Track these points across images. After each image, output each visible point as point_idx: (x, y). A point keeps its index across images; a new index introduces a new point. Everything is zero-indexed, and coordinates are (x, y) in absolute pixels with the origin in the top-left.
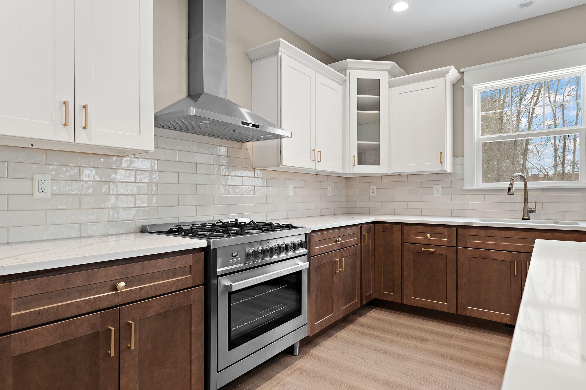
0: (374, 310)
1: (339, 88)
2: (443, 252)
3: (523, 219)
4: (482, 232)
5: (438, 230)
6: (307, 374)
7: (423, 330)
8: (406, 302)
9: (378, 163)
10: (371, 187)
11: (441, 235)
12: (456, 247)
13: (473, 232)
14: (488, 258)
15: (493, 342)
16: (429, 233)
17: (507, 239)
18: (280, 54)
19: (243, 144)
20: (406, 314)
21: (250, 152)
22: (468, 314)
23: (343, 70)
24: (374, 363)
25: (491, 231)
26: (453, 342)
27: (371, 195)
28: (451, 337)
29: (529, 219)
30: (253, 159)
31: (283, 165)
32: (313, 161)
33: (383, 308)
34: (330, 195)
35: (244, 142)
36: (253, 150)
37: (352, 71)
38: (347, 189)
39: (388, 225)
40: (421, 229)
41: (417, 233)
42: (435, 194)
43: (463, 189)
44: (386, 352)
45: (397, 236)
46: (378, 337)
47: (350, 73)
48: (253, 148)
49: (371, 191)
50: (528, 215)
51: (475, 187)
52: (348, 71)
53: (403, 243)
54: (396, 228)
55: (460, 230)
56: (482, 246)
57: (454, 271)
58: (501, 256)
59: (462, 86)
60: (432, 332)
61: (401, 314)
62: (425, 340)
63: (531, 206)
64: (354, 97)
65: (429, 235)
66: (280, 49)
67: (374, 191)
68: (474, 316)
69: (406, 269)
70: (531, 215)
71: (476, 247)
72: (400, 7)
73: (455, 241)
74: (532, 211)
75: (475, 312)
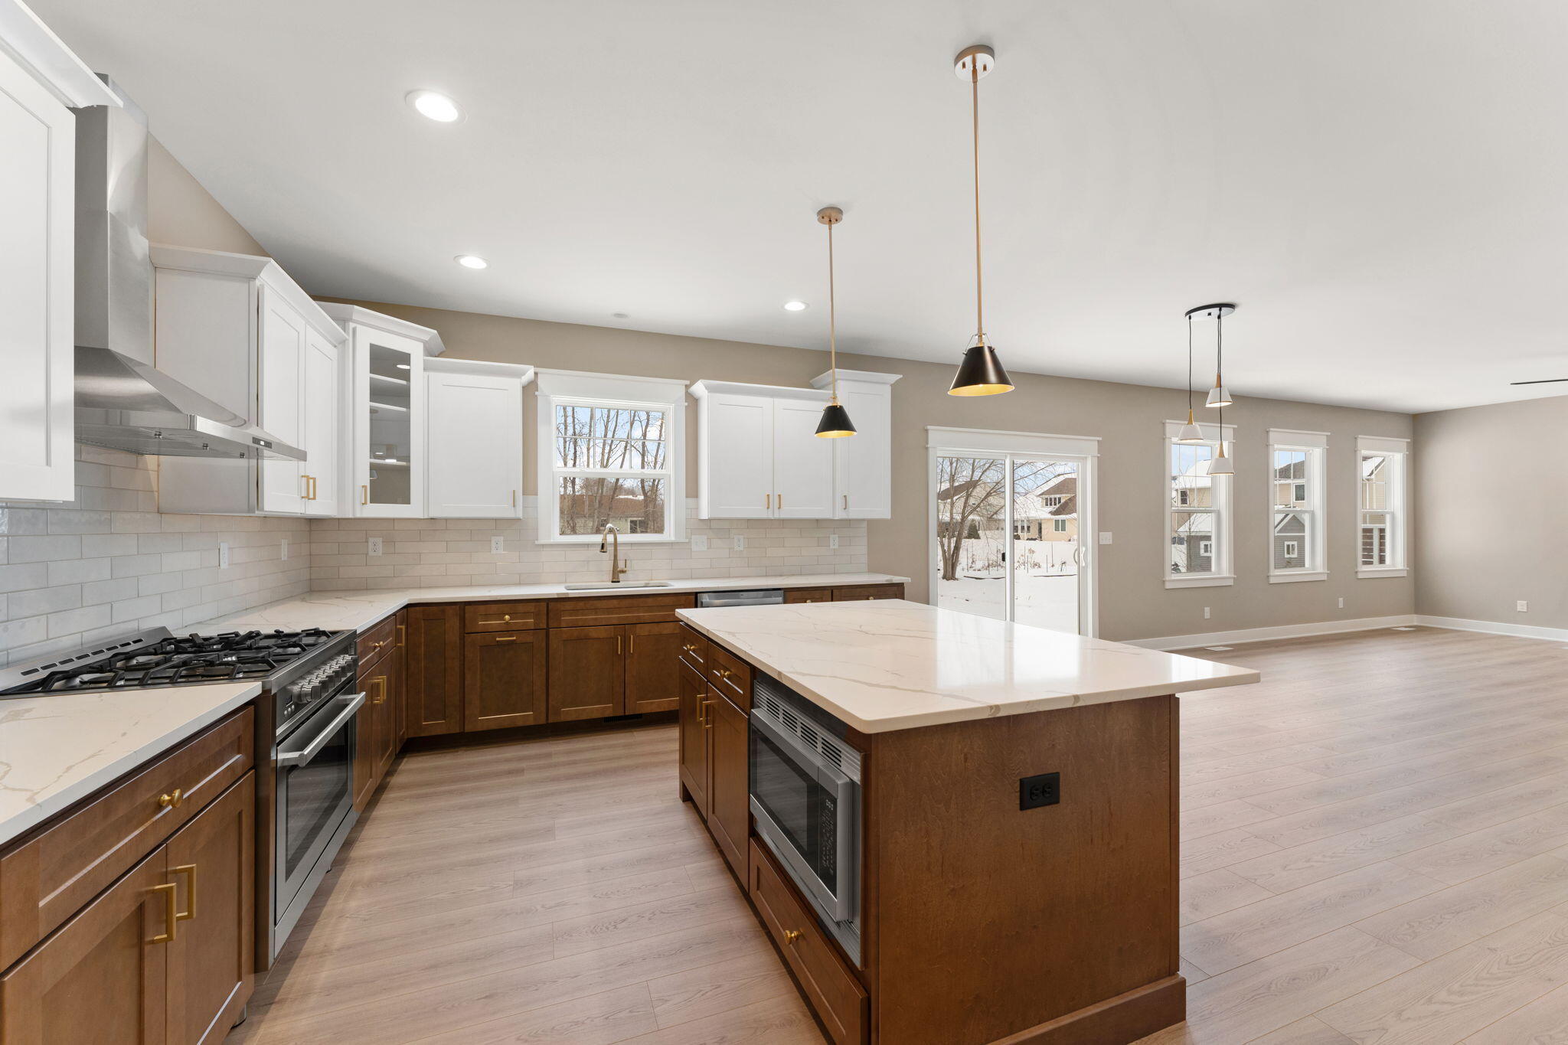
0: (405, 760)
1: (333, 352)
2: (529, 639)
3: (613, 582)
4: (582, 604)
5: (521, 608)
6: (379, 884)
7: (508, 760)
8: (469, 728)
9: (407, 501)
10: (371, 540)
11: (525, 615)
12: (547, 630)
13: (568, 606)
14: (587, 638)
15: (597, 744)
16: (507, 614)
17: (609, 610)
18: (258, 282)
19: (140, 457)
20: (465, 748)
21: (153, 476)
22: (563, 718)
23: (343, 321)
24: (475, 824)
25: (591, 602)
26: (554, 760)
27: (371, 553)
28: (549, 755)
29: (619, 581)
30: (158, 491)
31: (265, 509)
32: (302, 497)
33: (419, 751)
34: (286, 559)
35: (143, 454)
36: (158, 471)
37: (359, 328)
38: (310, 543)
39: (435, 608)
40: (494, 607)
41: (487, 617)
42: (494, 551)
43: (536, 542)
44: (479, 806)
45: (453, 623)
46: (451, 792)
47: (354, 330)
48: (159, 466)
49: (371, 546)
50: (618, 578)
51: (552, 541)
52: (352, 325)
53: (464, 633)
54: (451, 611)
55: (552, 605)
56: (580, 624)
57: (544, 662)
58: (602, 633)
59: (536, 393)
60: (521, 759)
61: (457, 752)
62: (520, 771)
63: (621, 565)
64: (364, 376)
65: (507, 617)
66: (262, 274)
67: (376, 547)
68: (569, 719)
69: (468, 676)
70: (621, 576)
71: (573, 626)
72: (473, 263)
73: (545, 621)
74: (623, 572)
75: (571, 712)
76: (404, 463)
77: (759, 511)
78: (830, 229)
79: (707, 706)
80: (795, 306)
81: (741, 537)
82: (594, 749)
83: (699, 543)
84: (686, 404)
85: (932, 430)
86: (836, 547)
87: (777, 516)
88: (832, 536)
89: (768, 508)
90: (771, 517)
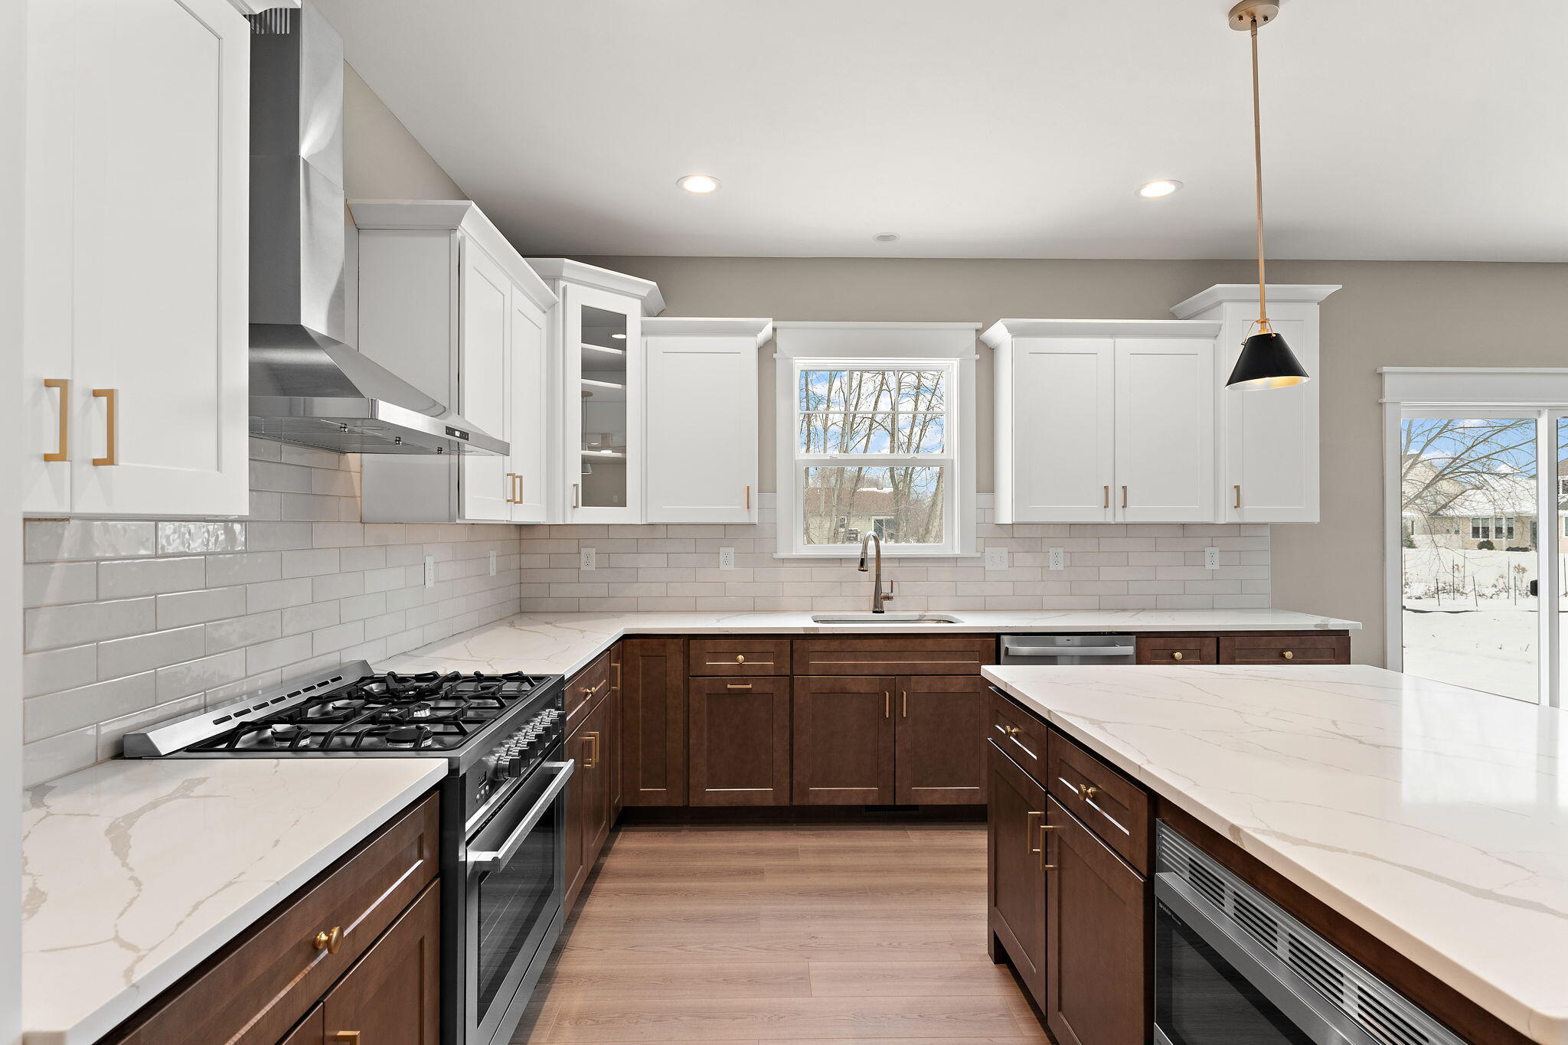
0: (621, 834)
1: (541, 318)
2: (768, 688)
3: (874, 612)
4: (835, 644)
5: (757, 646)
6: (590, 1022)
7: (742, 853)
8: (694, 802)
9: (622, 503)
10: (584, 551)
11: (763, 655)
12: (791, 676)
13: (819, 645)
14: (844, 692)
15: (857, 844)
16: (741, 653)
17: (873, 654)
18: (459, 234)
19: (342, 456)
20: (689, 827)
21: (356, 477)
22: (812, 801)
23: (552, 279)
24: (705, 947)
25: (849, 642)
26: (804, 861)
27: (584, 568)
28: (794, 853)
29: (883, 612)
30: (361, 497)
31: (466, 518)
32: (508, 501)
33: (636, 824)
34: (495, 574)
35: (345, 453)
36: (361, 473)
37: (570, 285)
38: (520, 554)
39: (655, 642)
40: (724, 645)
41: (716, 656)
42: (722, 567)
43: (776, 556)
44: (710, 919)
45: (676, 662)
46: (673, 892)
47: (565, 289)
48: (361, 466)
49: (583, 559)
50: (882, 607)
51: (795, 554)
52: (562, 284)
53: (688, 676)
54: (673, 647)
55: (796, 643)
56: (834, 671)
57: (787, 723)
58: (862, 685)
59: (775, 355)
60: (759, 853)
61: (680, 831)
62: (758, 873)
63: (885, 589)
64: (575, 347)
65: (741, 657)
66: (463, 224)
67: (589, 560)
68: (820, 803)
69: (693, 733)
70: (886, 603)
71: (826, 672)
72: (699, 185)
73: (788, 665)
74: (888, 598)
75: (822, 793)
76: (619, 455)
77: (1091, 512)
78: (1254, 35)
79: (1046, 832)
80: (1158, 189)
81: (1060, 550)
82: (855, 850)
83: (997, 558)
84: (978, 357)
85: (1389, 373)
86: (1216, 567)
87: (1119, 519)
88: (1208, 550)
89: (1106, 507)
90: (1110, 519)
